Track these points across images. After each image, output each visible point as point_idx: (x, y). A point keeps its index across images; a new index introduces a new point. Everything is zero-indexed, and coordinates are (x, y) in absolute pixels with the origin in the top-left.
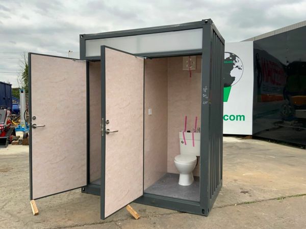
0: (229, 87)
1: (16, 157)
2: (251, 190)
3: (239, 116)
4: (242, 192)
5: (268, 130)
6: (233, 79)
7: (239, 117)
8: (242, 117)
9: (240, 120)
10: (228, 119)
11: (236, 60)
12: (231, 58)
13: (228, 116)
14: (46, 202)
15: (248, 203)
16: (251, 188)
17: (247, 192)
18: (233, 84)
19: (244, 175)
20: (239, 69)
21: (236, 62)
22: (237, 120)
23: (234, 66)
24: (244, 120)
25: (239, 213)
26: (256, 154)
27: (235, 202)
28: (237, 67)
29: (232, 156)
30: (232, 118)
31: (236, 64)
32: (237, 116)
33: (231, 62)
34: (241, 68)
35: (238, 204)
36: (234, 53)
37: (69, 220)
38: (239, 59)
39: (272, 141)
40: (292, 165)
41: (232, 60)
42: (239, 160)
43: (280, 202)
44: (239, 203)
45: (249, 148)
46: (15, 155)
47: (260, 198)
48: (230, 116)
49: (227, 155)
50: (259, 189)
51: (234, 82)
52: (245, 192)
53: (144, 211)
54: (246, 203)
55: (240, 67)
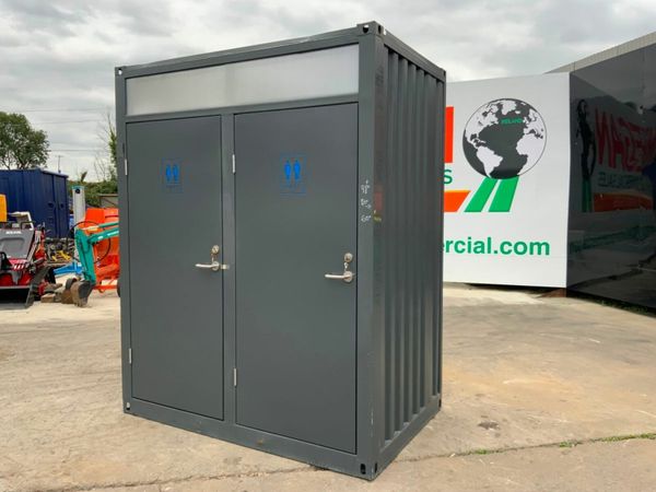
0: (515, 179)
1: (35, 328)
2: (505, 420)
3: (537, 243)
4: (481, 425)
5: (613, 278)
6: (524, 159)
7: (536, 247)
8: (542, 247)
9: (539, 253)
10: (510, 251)
11: (531, 116)
12: (518, 112)
13: (510, 245)
14: (40, 431)
15: (485, 452)
16: (507, 417)
17: (493, 425)
18: (522, 171)
19: (506, 382)
20: (538, 136)
21: (530, 120)
22: (531, 253)
23: (526, 131)
24: (547, 253)
25: (451, 477)
26: (558, 334)
27: (452, 450)
28: (532, 131)
29: (499, 337)
30: (521, 248)
31: (531, 126)
32: (532, 245)
33: (518, 121)
34: (543, 134)
35: (460, 454)
36: (526, 100)
37: (65, 474)
38: (536, 115)
39: (609, 302)
40: (633, 363)
41: (521, 116)
42: (510, 347)
43: (563, 453)
44: (463, 450)
45: (548, 318)
46: (35, 325)
47: (519, 442)
48: (517, 244)
49: (489, 334)
50: (525, 419)
51: (525, 167)
52: (486, 426)
53: (237, 461)
54: (478, 452)
55: (540, 132)
